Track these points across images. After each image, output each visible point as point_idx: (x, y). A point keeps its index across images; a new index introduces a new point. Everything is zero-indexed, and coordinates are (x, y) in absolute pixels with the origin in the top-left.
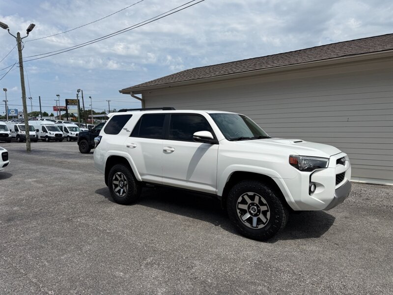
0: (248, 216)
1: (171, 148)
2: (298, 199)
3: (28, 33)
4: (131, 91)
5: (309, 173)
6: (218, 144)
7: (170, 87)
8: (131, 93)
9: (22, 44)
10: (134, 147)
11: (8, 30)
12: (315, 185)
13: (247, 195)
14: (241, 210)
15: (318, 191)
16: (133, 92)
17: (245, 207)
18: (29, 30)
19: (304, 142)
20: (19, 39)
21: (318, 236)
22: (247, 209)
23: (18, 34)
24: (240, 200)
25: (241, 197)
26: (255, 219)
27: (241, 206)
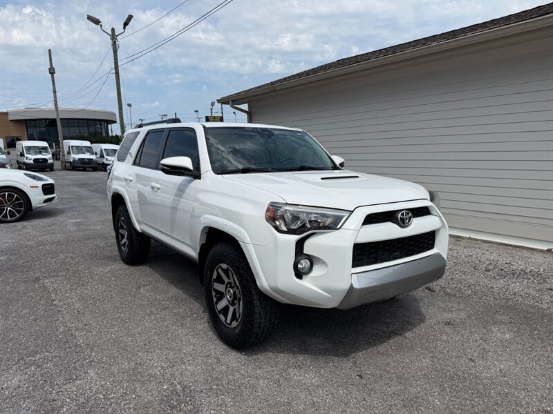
0: (224, 302)
1: (157, 183)
3: (124, 28)
5: (295, 238)
6: (200, 179)
7: (275, 90)
8: (230, 102)
9: (117, 42)
10: (131, 181)
11: (101, 26)
12: (312, 260)
13: (221, 267)
14: (218, 292)
15: (317, 271)
16: (233, 101)
17: (221, 288)
18: (126, 24)
20: (114, 37)
22: (224, 291)
23: (113, 30)
24: (215, 276)
25: (215, 271)
26: (231, 309)
27: (217, 286)
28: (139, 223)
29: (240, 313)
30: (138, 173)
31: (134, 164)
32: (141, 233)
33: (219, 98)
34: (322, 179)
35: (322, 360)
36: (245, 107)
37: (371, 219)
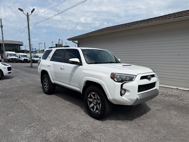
0: (92, 105)
1: (63, 67)
2: (113, 98)
3: (32, 13)
4: (72, 39)
5: (121, 83)
6: (82, 65)
8: (72, 40)
9: (29, 18)
10: (51, 66)
11: (23, 12)
12: (125, 90)
13: (92, 93)
14: (90, 101)
15: (127, 94)
16: (73, 40)
17: (91, 100)
18: (32, 12)
19: (133, 65)
20: (28, 16)
21: (132, 120)
22: (92, 101)
23: (28, 13)
24: (89, 96)
25: (89, 95)
26: (95, 107)
27: (90, 100)
28: (53, 80)
29: (100, 108)
30: (54, 63)
31: (51, 60)
32: (54, 84)
33: (68, 39)
34: (123, 66)
35: (125, 122)
36: (77, 42)
37: (142, 78)
